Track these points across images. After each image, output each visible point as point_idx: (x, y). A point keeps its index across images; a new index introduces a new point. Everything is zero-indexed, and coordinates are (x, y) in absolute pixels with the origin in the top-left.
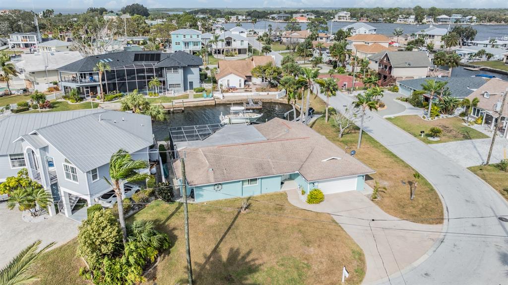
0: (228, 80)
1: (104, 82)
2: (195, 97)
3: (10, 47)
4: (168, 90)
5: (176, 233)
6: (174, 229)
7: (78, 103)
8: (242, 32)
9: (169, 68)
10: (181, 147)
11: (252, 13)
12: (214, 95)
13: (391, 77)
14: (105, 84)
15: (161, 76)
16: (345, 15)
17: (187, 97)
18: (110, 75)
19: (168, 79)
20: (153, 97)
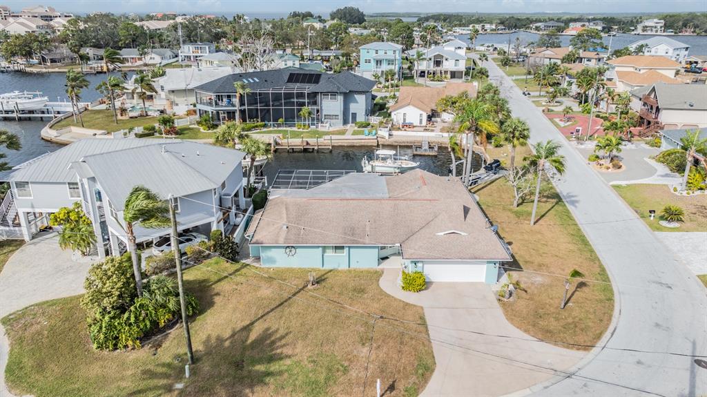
0: (404, 114)
1: (243, 108)
2: (355, 133)
3: (180, 60)
4: (322, 122)
5: (217, 299)
6: (218, 294)
7: (209, 131)
8: (459, 48)
9: (326, 94)
10: (275, 195)
11: (507, 20)
12: (379, 132)
13: (657, 123)
14: (245, 109)
15: (315, 103)
16: (654, 25)
17: (343, 133)
18: (253, 98)
19: (323, 108)
20: (301, 130)
